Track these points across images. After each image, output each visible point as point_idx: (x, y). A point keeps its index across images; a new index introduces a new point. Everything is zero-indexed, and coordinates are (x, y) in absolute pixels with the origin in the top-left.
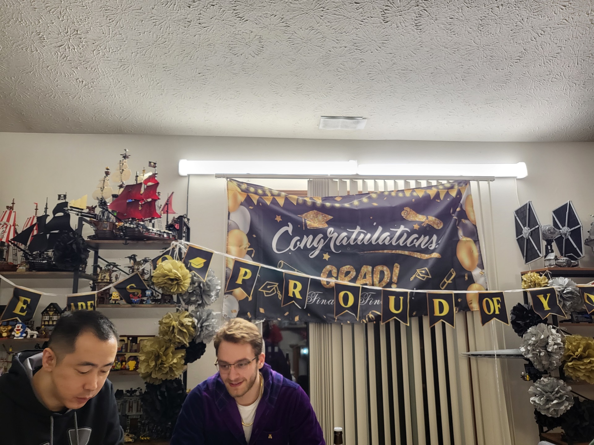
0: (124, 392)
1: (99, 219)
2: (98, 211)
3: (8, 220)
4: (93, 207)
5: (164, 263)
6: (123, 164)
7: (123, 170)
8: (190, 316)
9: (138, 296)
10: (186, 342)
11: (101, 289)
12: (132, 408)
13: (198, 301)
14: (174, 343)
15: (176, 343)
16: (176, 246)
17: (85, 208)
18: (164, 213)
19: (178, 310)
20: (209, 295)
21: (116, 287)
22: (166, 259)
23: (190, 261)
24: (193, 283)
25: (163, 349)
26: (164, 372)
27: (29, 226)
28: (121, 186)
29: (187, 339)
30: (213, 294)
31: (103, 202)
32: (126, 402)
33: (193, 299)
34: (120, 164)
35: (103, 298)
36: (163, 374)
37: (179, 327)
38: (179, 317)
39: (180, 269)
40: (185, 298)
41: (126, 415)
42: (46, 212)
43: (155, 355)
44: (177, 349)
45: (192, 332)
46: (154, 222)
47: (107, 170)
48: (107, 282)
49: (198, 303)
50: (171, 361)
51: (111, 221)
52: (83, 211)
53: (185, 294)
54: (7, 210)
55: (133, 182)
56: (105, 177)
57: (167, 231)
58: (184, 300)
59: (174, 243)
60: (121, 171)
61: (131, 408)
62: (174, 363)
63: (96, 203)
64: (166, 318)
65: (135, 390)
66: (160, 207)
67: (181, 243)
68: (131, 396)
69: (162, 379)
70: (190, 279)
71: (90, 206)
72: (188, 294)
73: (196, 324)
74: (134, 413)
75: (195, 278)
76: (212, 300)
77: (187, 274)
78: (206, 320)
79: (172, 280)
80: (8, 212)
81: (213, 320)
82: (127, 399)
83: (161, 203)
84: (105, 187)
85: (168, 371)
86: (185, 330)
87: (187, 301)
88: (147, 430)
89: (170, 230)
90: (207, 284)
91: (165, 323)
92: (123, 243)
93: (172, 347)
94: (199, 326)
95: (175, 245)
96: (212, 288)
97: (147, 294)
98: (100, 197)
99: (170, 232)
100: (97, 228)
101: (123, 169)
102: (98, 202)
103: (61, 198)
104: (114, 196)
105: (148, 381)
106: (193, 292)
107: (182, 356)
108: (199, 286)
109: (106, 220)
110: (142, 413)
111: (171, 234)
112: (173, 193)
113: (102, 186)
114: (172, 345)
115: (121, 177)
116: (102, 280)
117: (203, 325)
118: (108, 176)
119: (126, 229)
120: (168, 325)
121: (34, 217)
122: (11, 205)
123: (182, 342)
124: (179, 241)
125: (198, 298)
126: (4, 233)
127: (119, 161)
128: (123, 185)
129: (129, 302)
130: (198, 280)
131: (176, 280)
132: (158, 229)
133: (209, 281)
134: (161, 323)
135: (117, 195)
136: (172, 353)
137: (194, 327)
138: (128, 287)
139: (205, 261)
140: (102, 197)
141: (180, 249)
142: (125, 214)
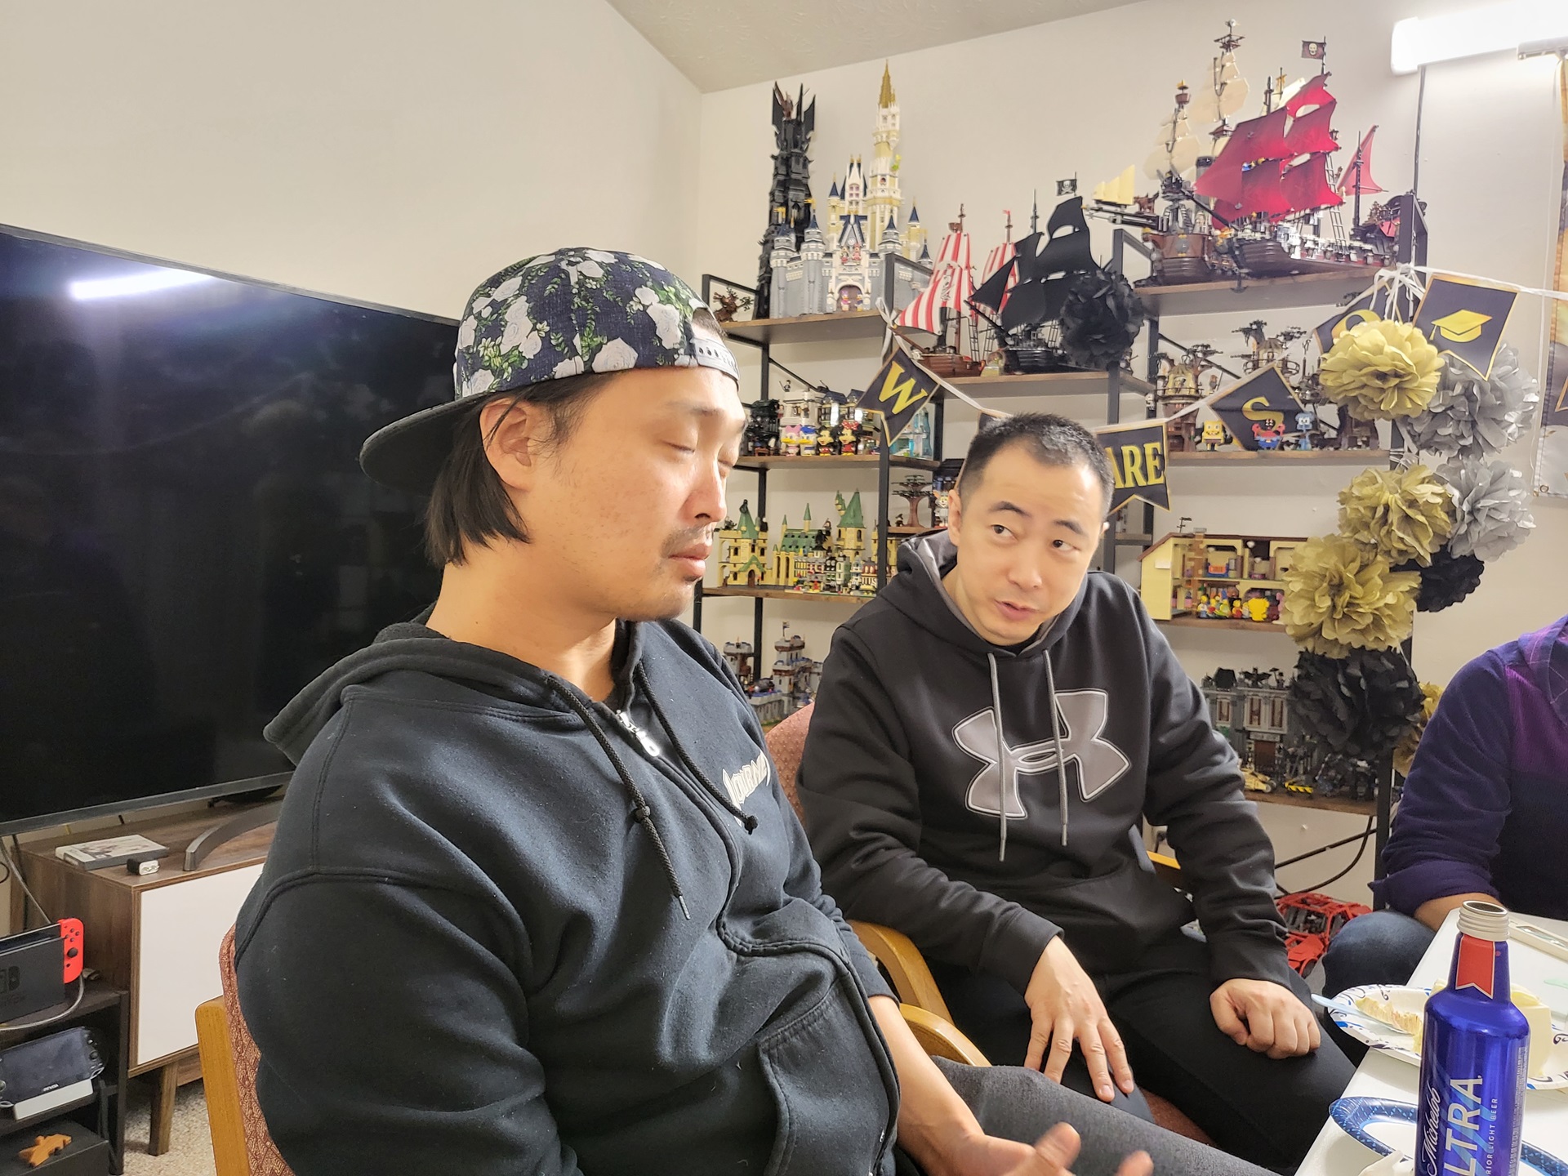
0: (1237, 676)
1: (1165, 229)
2: (1161, 207)
3: (955, 257)
4: (1150, 196)
5: (1355, 331)
6: (1223, 66)
7: (1223, 84)
8: (1437, 479)
9: (1274, 429)
10: (1425, 550)
11: (1175, 413)
12: (1259, 714)
13: (1462, 437)
14: (1388, 553)
15: (1394, 553)
16: (1391, 281)
17: (1131, 201)
18: (1348, 193)
19: (1394, 465)
20: (1498, 422)
21: (1216, 408)
22: (1361, 319)
23: (1437, 323)
24: (1445, 385)
25: (1356, 565)
26: (1359, 627)
27: (995, 269)
28: (1218, 133)
29: (1426, 543)
30: (1512, 417)
31: (1174, 181)
32: (1242, 698)
33: (1447, 430)
34: (1215, 67)
35: (1180, 438)
36: (1354, 630)
37: (1404, 508)
38: (1399, 482)
39: (1408, 344)
40: (1418, 429)
41: (1244, 729)
42: (1034, 226)
43: (1331, 580)
44: (1395, 569)
45: (1443, 524)
46: (1319, 220)
47: (1180, 92)
48: (1190, 397)
49: (1462, 442)
50: (1378, 599)
51: (1197, 230)
52: (1127, 211)
53: (1417, 419)
54: (950, 232)
55: (1258, 111)
56: (1177, 111)
57: (1357, 244)
58: (1415, 437)
59: (1385, 273)
60: (1218, 87)
61: (1255, 714)
62: (1386, 605)
63: (1156, 186)
64: (1362, 484)
65: (1265, 674)
66: (1338, 175)
67: (1406, 274)
68: (1255, 685)
69: (1350, 643)
70: (1439, 374)
71: (1143, 195)
72: (1428, 419)
73: (1455, 501)
74: (1263, 728)
75: (1452, 370)
76: (1510, 434)
77: (1431, 358)
78: (1488, 494)
79: (1382, 376)
80: (954, 236)
81: (1512, 493)
82: (1246, 693)
83: (1338, 161)
84: (1179, 139)
85: (1368, 625)
86: (1422, 519)
87: (1423, 439)
88: (1301, 771)
89: (1365, 240)
90: (1495, 388)
91: (1359, 498)
92: (1233, 289)
93: (1382, 564)
94: (1466, 507)
95: (1386, 279)
96: (1509, 398)
97: (1300, 423)
98: (1165, 170)
99: (1368, 247)
100: (1162, 254)
101: (1223, 80)
102: (1160, 183)
103: (1065, 190)
104: (1202, 162)
105: (1310, 649)
106: (1445, 411)
107: (1412, 589)
108: (1468, 394)
109: (1183, 231)
110: (1285, 730)
111: (1371, 251)
112: (1374, 129)
113: (1168, 137)
114: (1379, 558)
115: (1218, 107)
116: (1177, 390)
117: (1479, 506)
118: (1185, 106)
119: (1241, 246)
120: (1368, 503)
121: (1005, 246)
122: (958, 221)
123: (1410, 550)
124: (1401, 266)
125: (1464, 429)
126: (948, 288)
127: (1213, 60)
128: (1225, 128)
129: (1251, 445)
130: (1463, 377)
131: (1397, 375)
132: (1333, 240)
133: (1500, 378)
134: (1344, 499)
135: (1210, 159)
136: (1381, 576)
137: (1452, 512)
138: (1248, 406)
139: (1485, 318)
140: (1172, 166)
141: (1403, 289)
142: (1239, 206)
